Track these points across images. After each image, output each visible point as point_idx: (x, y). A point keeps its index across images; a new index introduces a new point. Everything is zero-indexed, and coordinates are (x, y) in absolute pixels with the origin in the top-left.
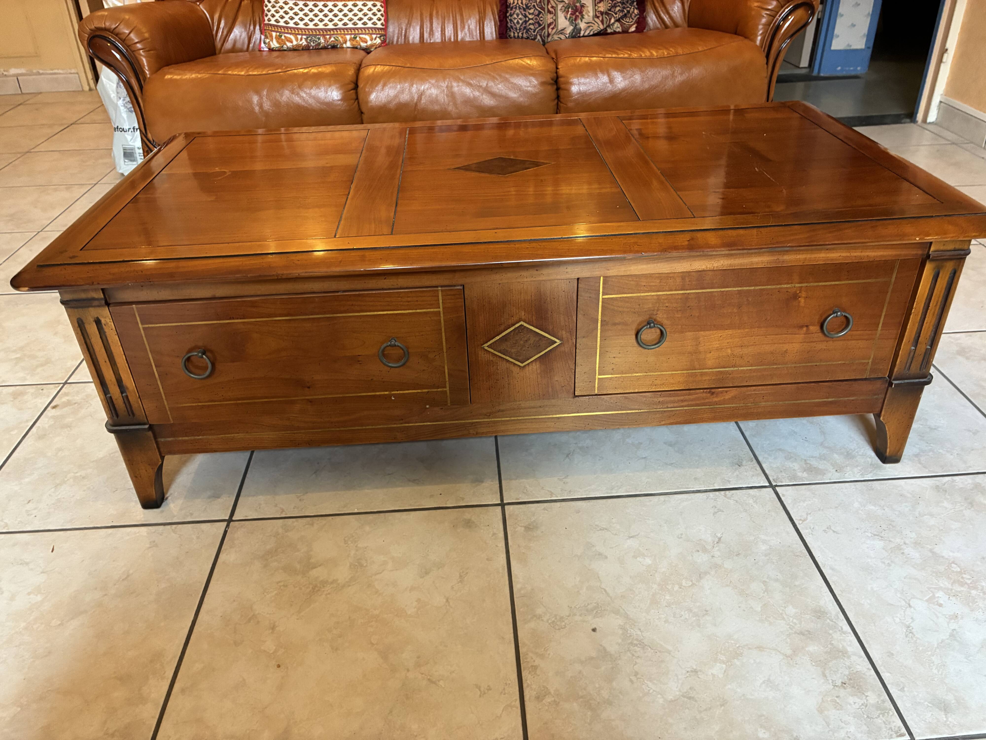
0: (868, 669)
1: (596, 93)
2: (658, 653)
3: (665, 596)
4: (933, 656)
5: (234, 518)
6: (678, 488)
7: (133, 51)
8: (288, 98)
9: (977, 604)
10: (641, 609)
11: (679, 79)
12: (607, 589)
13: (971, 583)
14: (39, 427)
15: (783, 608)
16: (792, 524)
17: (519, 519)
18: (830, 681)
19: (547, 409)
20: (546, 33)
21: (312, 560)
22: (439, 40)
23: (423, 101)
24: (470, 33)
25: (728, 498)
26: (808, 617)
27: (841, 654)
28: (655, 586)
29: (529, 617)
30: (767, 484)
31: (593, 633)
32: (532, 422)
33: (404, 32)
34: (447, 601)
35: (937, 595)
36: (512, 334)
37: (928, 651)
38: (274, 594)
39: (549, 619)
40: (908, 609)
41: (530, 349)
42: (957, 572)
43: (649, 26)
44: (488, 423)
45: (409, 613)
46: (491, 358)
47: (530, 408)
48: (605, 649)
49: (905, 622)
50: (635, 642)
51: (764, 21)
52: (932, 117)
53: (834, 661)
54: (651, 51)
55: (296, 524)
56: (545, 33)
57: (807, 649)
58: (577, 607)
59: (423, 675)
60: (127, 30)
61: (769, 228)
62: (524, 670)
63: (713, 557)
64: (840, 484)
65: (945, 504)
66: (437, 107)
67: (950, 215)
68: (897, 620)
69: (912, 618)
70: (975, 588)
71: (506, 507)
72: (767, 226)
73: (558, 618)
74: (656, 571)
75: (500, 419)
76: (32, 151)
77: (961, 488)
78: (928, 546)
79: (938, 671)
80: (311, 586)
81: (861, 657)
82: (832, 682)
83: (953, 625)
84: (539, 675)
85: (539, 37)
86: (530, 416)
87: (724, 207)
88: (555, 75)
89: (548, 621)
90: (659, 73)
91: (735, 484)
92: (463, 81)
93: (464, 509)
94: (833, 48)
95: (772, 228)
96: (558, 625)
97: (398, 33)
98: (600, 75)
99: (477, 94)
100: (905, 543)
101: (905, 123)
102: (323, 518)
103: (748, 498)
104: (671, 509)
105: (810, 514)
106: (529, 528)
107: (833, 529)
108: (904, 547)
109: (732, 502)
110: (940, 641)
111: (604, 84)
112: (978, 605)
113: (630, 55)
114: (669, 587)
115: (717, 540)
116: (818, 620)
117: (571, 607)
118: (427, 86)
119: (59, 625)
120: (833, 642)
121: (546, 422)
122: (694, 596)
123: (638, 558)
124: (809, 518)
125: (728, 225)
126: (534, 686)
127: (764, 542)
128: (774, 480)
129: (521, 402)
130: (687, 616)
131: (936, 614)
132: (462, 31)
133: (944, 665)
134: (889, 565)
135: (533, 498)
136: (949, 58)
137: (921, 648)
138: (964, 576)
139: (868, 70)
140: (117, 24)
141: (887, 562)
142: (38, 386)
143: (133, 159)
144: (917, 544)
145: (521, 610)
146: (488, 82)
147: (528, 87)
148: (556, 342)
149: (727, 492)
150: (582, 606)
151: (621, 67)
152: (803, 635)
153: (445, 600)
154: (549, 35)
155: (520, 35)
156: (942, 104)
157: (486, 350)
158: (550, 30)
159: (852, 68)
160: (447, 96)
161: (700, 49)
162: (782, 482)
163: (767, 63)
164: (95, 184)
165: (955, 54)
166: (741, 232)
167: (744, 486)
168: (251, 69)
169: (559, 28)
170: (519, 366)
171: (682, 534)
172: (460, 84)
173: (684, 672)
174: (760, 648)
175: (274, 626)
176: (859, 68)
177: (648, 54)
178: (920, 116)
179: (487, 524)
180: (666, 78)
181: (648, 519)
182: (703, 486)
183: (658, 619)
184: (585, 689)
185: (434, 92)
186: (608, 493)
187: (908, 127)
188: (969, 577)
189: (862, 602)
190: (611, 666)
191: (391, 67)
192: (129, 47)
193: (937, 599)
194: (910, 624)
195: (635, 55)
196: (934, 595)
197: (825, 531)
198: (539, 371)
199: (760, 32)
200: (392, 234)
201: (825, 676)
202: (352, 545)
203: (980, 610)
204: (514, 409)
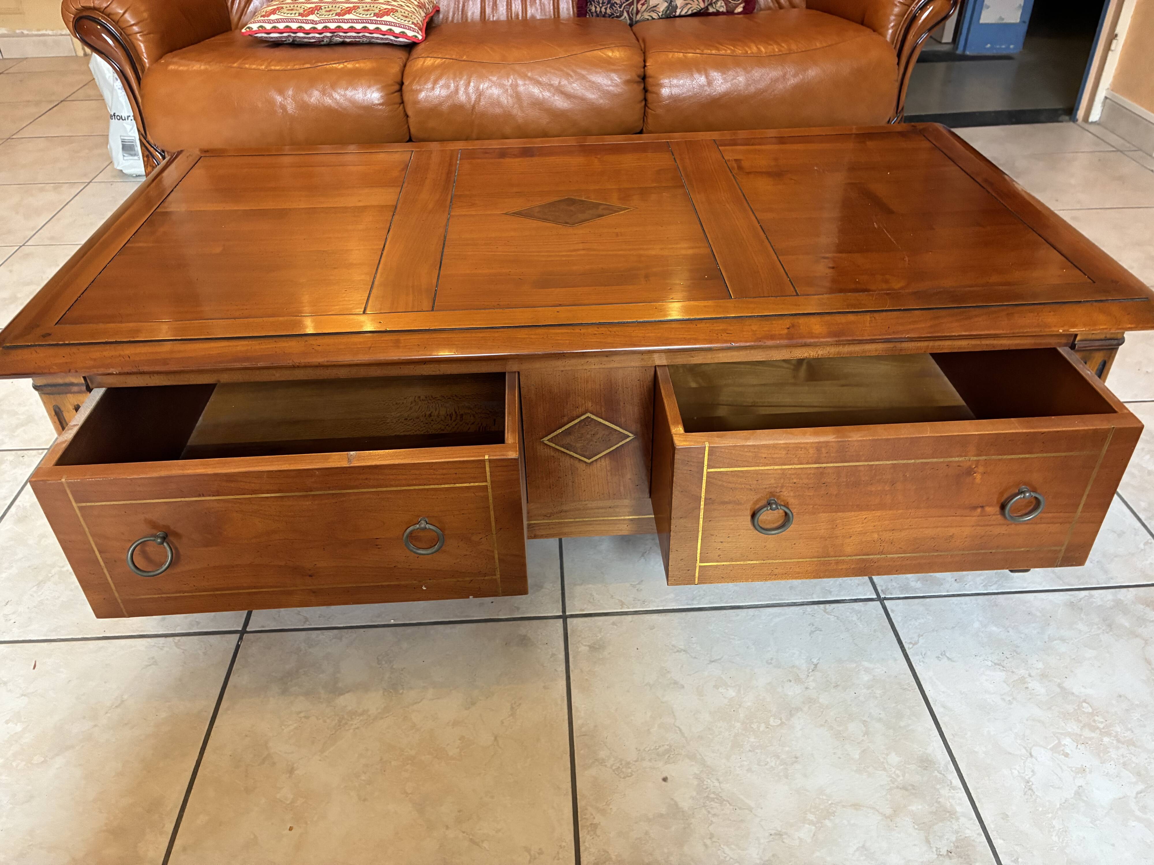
0: (978, 834)
1: (690, 97)
2: (738, 809)
3: (749, 738)
4: (1054, 819)
5: (248, 629)
6: (771, 599)
7: (128, 35)
8: (318, 100)
9: (1109, 754)
10: (721, 754)
11: (792, 81)
12: (681, 727)
13: (1104, 728)
14: (19, 506)
15: (884, 756)
16: (901, 648)
17: (583, 636)
18: (934, 849)
19: (617, 510)
20: (635, 9)
21: (340, 685)
22: (503, 17)
23: (482, 103)
24: (541, 9)
25: (827, 613)
26: (913, 767)
27: (948, 814)
28: (738, 725)
29: (591, 761)
30: (875, 596)
31: (664, 783)
32: (600, 524)
33: (461, 5)
34: (496, 738)
35: (1063, 743)
36: (577, 427)
37: (1049, 813)
38: (292, 727)
39: (614, 764)
40: (1029, 760)
41: (598, 443)
42: (1088, 713)
43: (760, 5)
44: (549, 524)
45: (451, 754)
46: (552, 454)
47: (598, 509)
48: (676, 804)
49: (1024, 775)
50: (712, 796)
51: (896, 10)
52: (1095, 115)
53: (941, 824)
54: (759, 46)
55: (321, 637)
56: (633, 8)
57: (909, 808)
58: (647, 749)
59: (465, 834)
60: (121, 10)
61: (884, 313)
62: (582, 830)
63: (807, 688)
64: (959, 598)
65: (1080, 626)
66: (498, 111)
67: (1101, 301)
68: (1016, 772)
69: (1033, 771)
70: (1108, 734)
71: (569, 620)
72: (883, 311)
73: (623, 762)
74: (740, 706)
75: (562, 521)
76: (14, 137)
77: (1099, 606)
78: (1055, 680)
79: (1059, 838)
80: (337, 718)
81: (971, 819)
82: (936, 851)
83: (1080, 782)
84: (599, 836)
85: (625, 14)
86: (598, 517)
87: (834, 281)
88: (642, 70)
89: (611, 768)
90: (768, 74)
91: (837, 595)
92: (530, 79)
93: (519, 622)
94: (982, 21)
95: (889, 313)
96: (623, 772)
97: (455, 8)
98: (696, 76)
99: (547, 94)
100: (1030, 676)
101: (1062, 122)
102: (353, 630)
103: (851, 613)
104: (761, 626)
105: (922, 636)
106: (594, 647)
107: (948, 656)
108: (1029, 679)
109: (832, 618)
110: (1064, 801)
111: (701, 86)
112: (1110, 756)
113: (734, 51)
114: (755, 726)
115: (813, 667)
116: (925, 772)
117: (639, 750)
118: (486, 85)
119: (42, 762)
120: (939, 800)
121: (616, 524)
122: (782, 739)
123: (720, 689)
124: (921, 641)
125: (837, 309)
126: (593, 850)
127: (867, 670)
128: (882, 591)
129: (587, 502)
130: (773, 764)
131: (1061, 767)
132: (531, 7)
133: (1066, 831)
134: (1010, 703)
135: (599, 610)
136: (1118, 46)
137: (1040, 809)
138: (1096, 718)
139: (1023, 48)
140: (109, 3)
141: (1008, 698)
142: (19, 452)
143: (133, 153)
144: (1044, 676)
145: (582, 752)
146: (560, 79)
147: (609, 86)
148: (629, 436)
149: (827, 606)
150: (652, 749)
151: (722, 66)
152: (907, 790)
153: (493, 738)
154: (638, 12)
155: (603, 10)
156: (1108, 100)
157: (546, 444)
158: (639, 6)
159: (1003, 47)
160: (511, 96)
161: (818, 45)
162: (891, 594)
163: (898, 64)
164: (89, 183)
165: (1126, 41)
166: (851, 318)
167: (847, 598)
168: (273, 63)
169: (650, 4)
170: (585, 462)
171: (772, 659)
172: (527, 82)
173: (767, 834)
174: (856, 806)
175: (293, 768)
176: (1012, 46)
177: (755, 49)
178: (1081, 114)
179: (546, 642)
180: (775, 80)
181: (734, 639)
182: (800, 597)
183: (739, 767)
184: (651, 854)
185: (495, 91)
186: (688, 605)
187: (1065, 127)
188: (1102, 720)
189: (976, 750)
190: (683, 825)
191: (444, 60)
192: (123, 30)
193: (1063, 748)
194: (1029, 778)
195: (739, 51)
196: (1060, 742)
197: (938, 657)
198: (608, 468)
199: (892, 24)
200: (432, 310)
201: (928, 842)
202: (386, 665)
203: (1112, 762)
204: (580, 509)
